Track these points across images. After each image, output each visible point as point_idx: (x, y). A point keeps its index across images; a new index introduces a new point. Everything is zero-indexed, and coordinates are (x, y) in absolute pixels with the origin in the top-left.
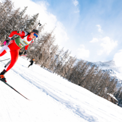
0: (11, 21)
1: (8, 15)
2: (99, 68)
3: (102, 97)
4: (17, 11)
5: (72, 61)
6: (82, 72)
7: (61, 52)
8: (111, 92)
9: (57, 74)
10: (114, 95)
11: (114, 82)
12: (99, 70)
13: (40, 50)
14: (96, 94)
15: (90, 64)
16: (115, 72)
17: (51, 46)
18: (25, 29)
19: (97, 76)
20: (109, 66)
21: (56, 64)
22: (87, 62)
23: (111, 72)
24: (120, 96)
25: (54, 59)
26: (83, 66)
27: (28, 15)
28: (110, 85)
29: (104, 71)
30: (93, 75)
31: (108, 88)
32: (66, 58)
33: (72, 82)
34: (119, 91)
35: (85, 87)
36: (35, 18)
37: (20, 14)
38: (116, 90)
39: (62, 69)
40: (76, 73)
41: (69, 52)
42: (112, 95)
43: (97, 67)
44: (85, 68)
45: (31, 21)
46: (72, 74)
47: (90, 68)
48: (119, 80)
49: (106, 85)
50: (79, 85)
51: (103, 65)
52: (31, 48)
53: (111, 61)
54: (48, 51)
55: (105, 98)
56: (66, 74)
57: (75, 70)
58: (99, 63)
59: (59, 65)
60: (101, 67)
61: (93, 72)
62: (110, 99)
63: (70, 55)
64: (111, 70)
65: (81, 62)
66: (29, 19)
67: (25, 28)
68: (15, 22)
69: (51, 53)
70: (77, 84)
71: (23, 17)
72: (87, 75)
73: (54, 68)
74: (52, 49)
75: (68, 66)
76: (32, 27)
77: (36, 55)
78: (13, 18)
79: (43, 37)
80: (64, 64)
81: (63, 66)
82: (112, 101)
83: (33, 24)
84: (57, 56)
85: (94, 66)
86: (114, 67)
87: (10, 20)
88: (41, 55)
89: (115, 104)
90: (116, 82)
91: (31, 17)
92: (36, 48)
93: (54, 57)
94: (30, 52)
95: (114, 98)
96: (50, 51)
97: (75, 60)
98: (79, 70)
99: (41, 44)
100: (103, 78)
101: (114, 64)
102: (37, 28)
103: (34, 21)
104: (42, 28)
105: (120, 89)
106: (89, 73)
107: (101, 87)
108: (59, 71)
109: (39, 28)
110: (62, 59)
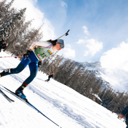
2: (86, 69)
3: (87, 97)
4: (3, 3)
5: (59, 59)
6: (69, 72)
8: (96, 93)
9: (43, 72)
10: (99, 95)
11: (99, 82)
12: (85, 71)
13: (26, 46)
14: (81, 94)
15: (77, 63)
16: (100, 73)
18: (11, 23)
19: (83, 76)
22: (74, 61)
23: (96, 72)
24: (105, 96)
26: (70, 65)
27: (15, 9)
28: (95, 86)
29: (90, 71)
30: (79, 75)
31: (93, 89)
32: (53, 56)
33: (58, 81)
34: (103, 92)
35: (71, 87)
36: (22, 13)
37: (6, 7)
38: (101, 90)
39: (48, 67)
40: (62, 72)
42: (96, 96)
43: (84, 68)
44: (72, 68)
45: (18, 15)
46: (58, 73)
47: (76, 68)
48: (104, 81)
49: (92, 86)
50: (65, 84)
51: (90, 65)
52: (16, 44)
53: (97, 62)
55: (90, 98)
56: (52, 72)
57: (61, 69)
58: (85, 64)
59: (45, 63)
61: (79, 72)
62: (95, 100)
63: (57, 54)
64: (97, 71)
65: (68, 61)
66: (15, 13)
67: (11, 21)
70: (62, 83)
71: (9, 10)
72: (74, 75)
75: (54, 65)
76: (19, 22)
77: (22, 52)
79: (30, 33)
80: (50, 62)
81: (49, 64)
82: (97, 101)
83: (20, 18)
85: (81, 66)
86: (100, 68)
89: (100, 104)
90: (102, 83)
91: (18, 11)
92: (21, 44)
94: (15, 48)
95: (99, 98)
97: (62, 59)
98: (65, 69)
99: (27, 40)
100: (89, 79)
101: (100, 66)
102: (24, 23)
103: (21, 15)
104: (29, 23)
105: (105, 89)
106: (75, 72)
107: (86, 87)
108: (45, 69)
109: (26, 23)
110: (48, 58)
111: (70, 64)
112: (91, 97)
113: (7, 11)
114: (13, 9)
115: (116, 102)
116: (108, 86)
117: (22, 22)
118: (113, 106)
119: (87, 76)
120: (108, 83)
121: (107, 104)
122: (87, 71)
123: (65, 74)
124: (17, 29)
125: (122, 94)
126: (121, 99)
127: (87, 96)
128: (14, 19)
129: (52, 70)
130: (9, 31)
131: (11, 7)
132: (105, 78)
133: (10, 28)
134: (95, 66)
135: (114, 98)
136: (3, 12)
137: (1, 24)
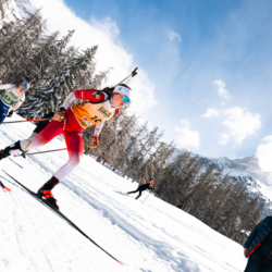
0: (37, 59)
1: (33, 46)
2: (225, 172)
4: (52, 38)
5: (165, 151)
6: (187, 179)
7: (141, 131)
8: (249, 228)
9: (131, 180)
12: (223, 177)
14: (216, 229)
15: (204, 161)
16: (258, 182)
17: (121, 118)
18: (67, 77)
19: (219, 190)
21: (130, 157)
22: (197, 156)
23: (249, 181)
25: (126, 146)
26: (189, 165)
27: (75, 48)
28: (247, 212)
29: (234, 178)
30: (211, 187)
31: (242, 219)
32: (152, 144)
33: (164, 199)
35: (192, 213)
36: (89, 56)
37: (59, 45)
39: (143, 169)
40: (172, 179)
41: (158, 133)
43: (220, 170)
44: (193, 171)
45: (80, 60)
46: (164, 182)
47: (203, 170)
48: (267, 202)
49: (240, 211)
50: (180, 207)
51: (233, 165)
53: (249, 159)
54: (113, 128)
55: (236, 240)
57: (170, 173)
58: (223, 162)
59: (135, 159)
60: (229, 170)
61: (210, 180)
63: (161, 140)
64: (251, 179)
65: (184, 156)
66: (76, 57)
67: (68, 74)
68: (46, 60)
69: (120, 133)
71: (64, 51)
72: (198, 186)
73: (126, 166)
74: (121, 123)
75: (155, 163)
76: (83, 75)
77: (88, 135)
78: (42, 53)
80: (147, 157)
81: (144, 162)
83: (84, 67)
84: (133, 139)
85: (213, 166)
86: (257, 171)
87: (36, 57)
90: (262, 205)
91: (81, 53)
93: (127, 142)
96: (119, 128)
97: (172, 151)
98: (179, 173)
100: (233, 195)
101: (256, 166)
102: (93, 76)
103: (87, 61)
104: (103, 76)
106: (202, 180)
107: (227, 214)
108: (136, 173)
109: (97, 76)
110: (143, 148)
111: (189, 162)
113: (61, 54)
114: (72, 49)
117: (89, 74)
119: (229, 190)
122: (227, 178)
123: (178, 183)
127: (229, 236)
128: (73, 69)
129: (150, 175)
130: (63, 93)
131: (68, 46)
132: (269, 194)
133: (64, 88)
134: (245, 168)
136: (53, 56)
137: (47, 80)
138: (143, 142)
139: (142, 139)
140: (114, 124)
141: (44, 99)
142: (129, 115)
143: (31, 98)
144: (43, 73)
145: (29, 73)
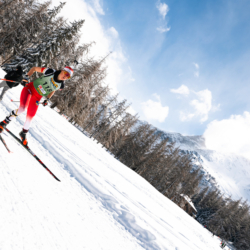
0: (28, 23)
1: (26, 11)
2: (176, 146)
3: (170, 198)
4: (44, 6)
5: (129, 121)
6: (144, 147)
7: (111, 101)
8: (188, 193)
9: (96, 141)
10: (192, 199)
11: (197, 175)
12: (174, 149)
13: (73, 89)
14: (160, 191)
15: (160, 134)
16: (202, 157)
17: (96, 87)
18: (53, 44)
19: (169, 159)
20: (193, 144)
21: (98, 122)
22: (156, 129)
23: (195, 156)
24: (203, 203)
25: (97, 112)
26: (148, 136)
27: (64, 19)
28: (188, 180)
29: (183, 152)
30: (162, 156)
31: (183, 185)
32: (119, 113)
33: (122, 161)
34: (202, 194)
35: (143, 175)
36: (76, 28)
37: (49, 13)
38: (199, 190)
39: (108, 134)
40: (131, 146)
41: (126, 105)
42: (188, 199)
43: (173, 143)
44: (152, 142)
45: (67, 30)
46: (124, 147)
47: (159, 142)
48: (206, 174)
49: (182, 179)
50: (134, 169)
51: (184, 141)
53: (198, 137)
54: (87, 95)
55: (175, 201)
56: (113, 143)
57: (131, 140)
58: (176, 137)
59: (103, 124)
60: (180, 144)
61: (162, 151)
62: (183, 205)
63: (127, 111)
64: (196, 154)
65: (145, 127)
66: (64, 27)
67: (54, 41)
68: (36, 25)
69: (93, 100)
70: (129, 166)
72: (152, 154)
73: (94, 129)
74: (95, 92)
75: (119, 130)
76: (67, 44)
77: (65, 98)
78: (33, 19)
79: (85, 66)
80: (113, 124)
81: (110, 128)
82: (187, 209)
83: (70, 38)
84: (104, 107)
85: (168, 139)
86: (202, 148)
87: (27, 21)
88: (74, 99)
89: (191, 215)
90: (201, 176)
91: (68, 24)
93: (98, 108)
95: (192, 204)
96: (93, 96)
97: (135, 122)
98: (137, 141)
99: (77, 78)
100: (180, 165)
101: (203, 143)
102: (77, 46)
103: (73, 32)
104: (84, 48)
105: (206, 190)
106: (156, 150)
107: (172, 180)
108: (102, 136)
109: (80, 47)
110: (111, 115)
111: (148, 134)
112: (178, 200)
113: (50, 22)
114: (61, 19)
115: (223, 217)
116: (212, 184)
117: (73, 44)
118: (216, 224)
119: (177, 161)
120: (213, 179)
121: (205, 218)
122: (177, 151)
123: (136, 149)
124: (62, 57)
125: (237, 203)
126: (233, 213)
128: (60, 38)
129: (113, 139)
130: (48, 58)
131: (58, 16)
132: (208, 168)
133: (49, 53)
135: (221, 209)
136: (43, 23)
137: (35, 43)
138: (112, 110)
139: (112, 108)
140: (89, 92)
141: (29, 60)
142: (103, 85)
143: (18, 58)
144: (32, 37)
145: (19, 35)
